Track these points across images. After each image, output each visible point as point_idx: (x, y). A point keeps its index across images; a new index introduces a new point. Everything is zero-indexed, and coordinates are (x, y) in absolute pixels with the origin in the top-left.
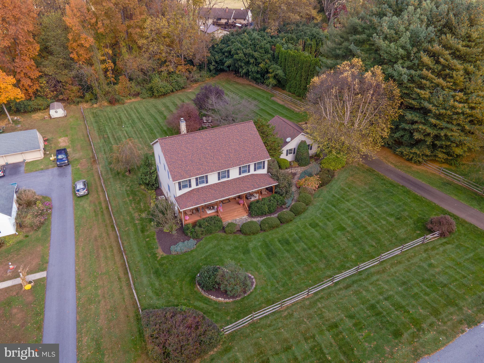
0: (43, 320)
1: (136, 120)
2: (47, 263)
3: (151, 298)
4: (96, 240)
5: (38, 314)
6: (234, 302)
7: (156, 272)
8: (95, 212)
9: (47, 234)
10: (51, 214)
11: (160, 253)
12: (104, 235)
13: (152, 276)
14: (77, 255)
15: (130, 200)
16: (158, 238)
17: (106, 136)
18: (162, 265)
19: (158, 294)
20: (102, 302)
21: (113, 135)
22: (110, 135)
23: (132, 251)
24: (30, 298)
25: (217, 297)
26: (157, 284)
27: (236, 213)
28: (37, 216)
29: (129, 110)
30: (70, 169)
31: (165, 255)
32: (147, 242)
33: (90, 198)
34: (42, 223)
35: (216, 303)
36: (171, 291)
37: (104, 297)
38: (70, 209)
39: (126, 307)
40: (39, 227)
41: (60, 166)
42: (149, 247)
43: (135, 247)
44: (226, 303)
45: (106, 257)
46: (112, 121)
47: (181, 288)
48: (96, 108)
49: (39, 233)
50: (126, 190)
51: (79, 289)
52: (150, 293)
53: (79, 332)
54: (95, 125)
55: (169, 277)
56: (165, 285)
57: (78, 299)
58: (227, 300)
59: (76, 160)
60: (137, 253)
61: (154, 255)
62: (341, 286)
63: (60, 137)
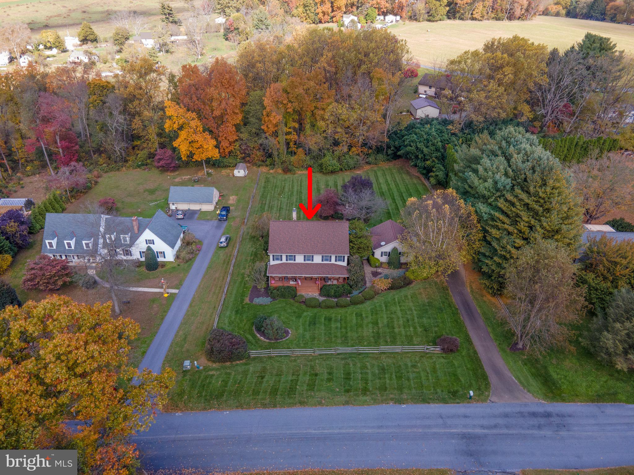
0: (166, 315)
1: (295, 193)
2: (182, 285)
3: (225, 324)
4: (215, 280)
5: (165, 312)
6: (269, 342)
7: (237, 312)
8: (224, 261)
9: (190, 267)
10: (198, 254)
11: (247, 300)
12: (221, 278)
13: (234, 312)
14: (200, 286)
15: (251, 259)
16: (252, 291)
17: (264, 202)
18: (243, 307)
19: (231, 323)
20: (199, 318)
21: (270, 203)
22: (267, 202)
23: (231, 294)
24: (165, 302)
25: (261, 336)
26: (233, 317)
27: (310, 290)
28: (189, 253)
29: (295, 181)
30: (225, 224)
31: (249, 302)
32: (243, 291)
33: (227, 250)
34: (190, 259)
35: (259, 339)
36: (239, 324)
37: (201, 315)
38: (210, 255)
39: (209, 325)
40: (187, 262)
41: (220, 220)
42: (243, 295)
43: (234, 292)
44: (265, 342)
45: (214, 293)
46: (276, 189)
47: (245, 325)
48: (271, 174)
49: (186, 265)
50: (252, 251)
51: (191, 306)
52: (226, 321)
53: (180, 328)
54: (262, 189)
55: (242, 317)
56: (237, 320)
57: (188, 311)
58: (265, 340)
59: (233, 218)
60: (233, 296)
61: (242, 300)
62: (340, 357)
63: (233, 195)
